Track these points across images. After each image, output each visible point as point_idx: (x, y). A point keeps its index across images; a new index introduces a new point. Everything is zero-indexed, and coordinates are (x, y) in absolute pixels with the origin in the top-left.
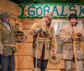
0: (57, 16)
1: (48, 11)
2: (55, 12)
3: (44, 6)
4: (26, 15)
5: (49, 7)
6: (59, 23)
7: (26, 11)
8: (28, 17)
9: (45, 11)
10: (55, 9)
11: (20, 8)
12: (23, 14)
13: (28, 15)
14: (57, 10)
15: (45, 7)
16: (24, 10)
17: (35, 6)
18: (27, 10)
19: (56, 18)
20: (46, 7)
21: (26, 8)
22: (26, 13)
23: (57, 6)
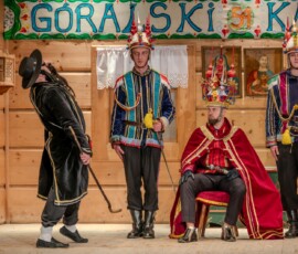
0: (115, 34)
1: (89, 18)
2: (109, 22)
3: (77, 3)
4: (25, 31)
5: (91, 7)
6: (121, 52)
7: (25, 17)
8: (31, 37)
9: (80, 17)
10: (109, 13)
11: (7, 8)
12: (16, 26)
13: (31, 31)
14: (114, 16)
15: (79, 7)
16: (21, 15)
17: (50, 3)
18: (29, 14)
19: (111, 38)
20: (84, 5)
21: (27, 11)
22: (26, 24)
23: (115, 3)
